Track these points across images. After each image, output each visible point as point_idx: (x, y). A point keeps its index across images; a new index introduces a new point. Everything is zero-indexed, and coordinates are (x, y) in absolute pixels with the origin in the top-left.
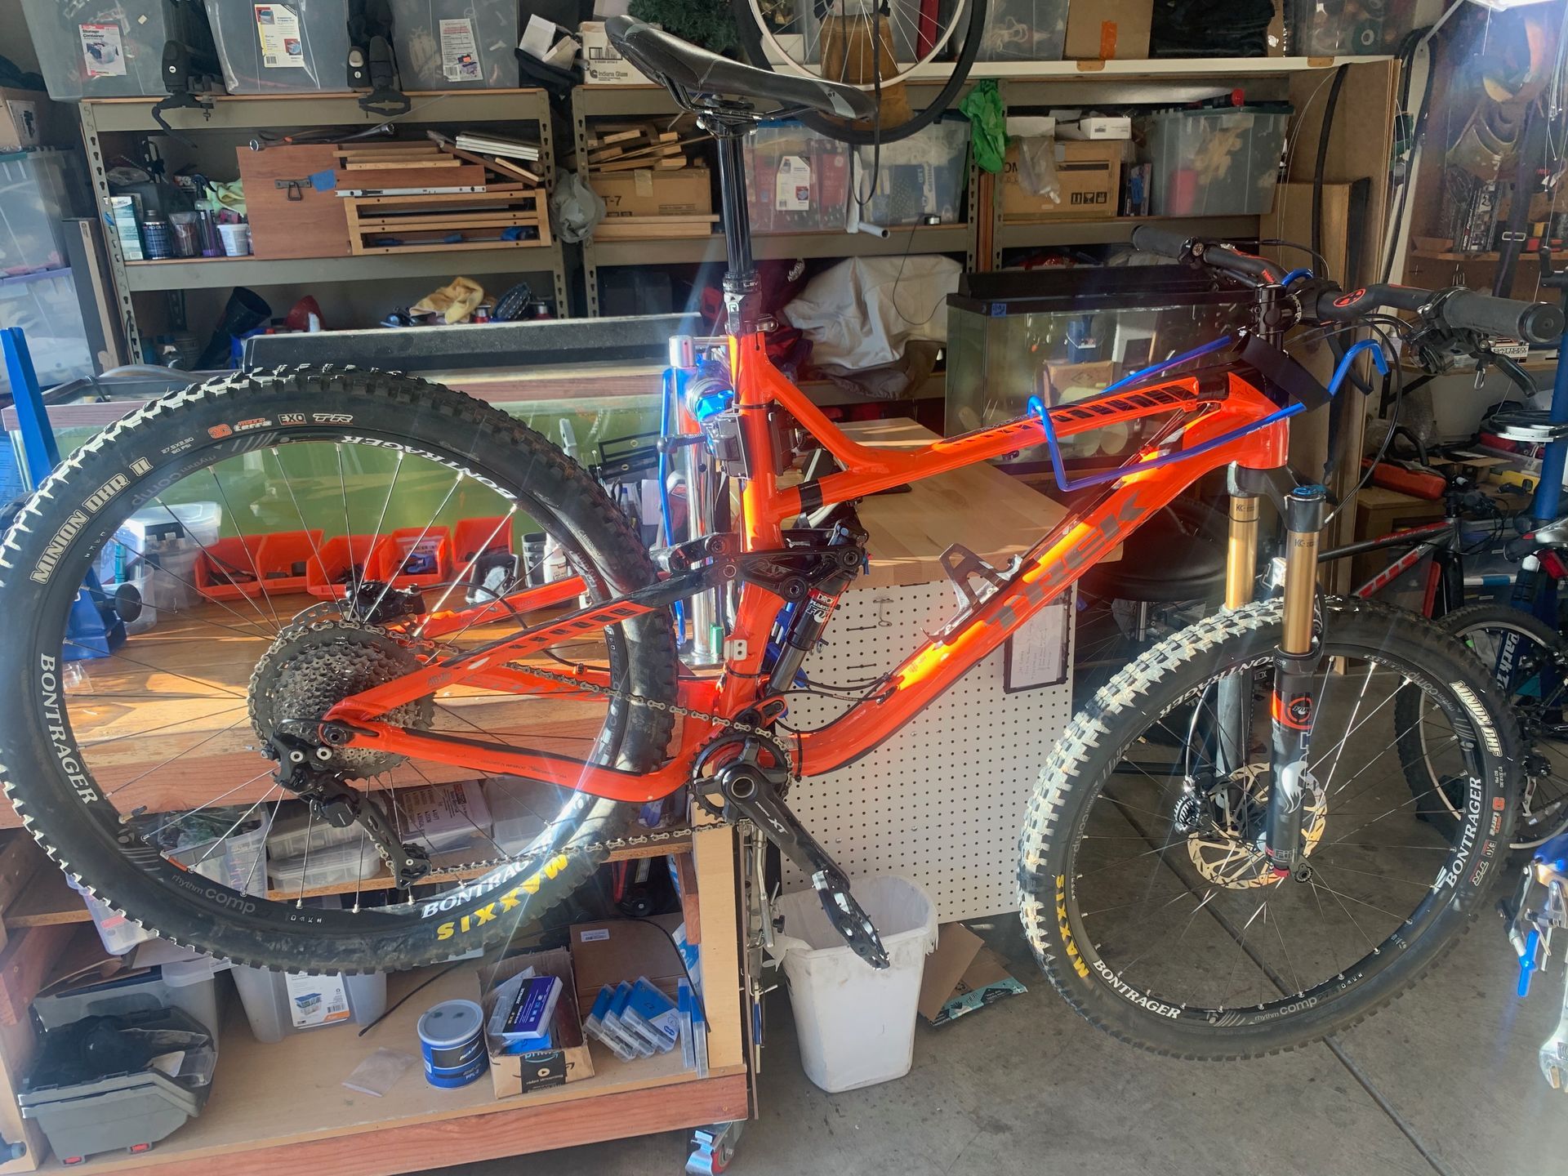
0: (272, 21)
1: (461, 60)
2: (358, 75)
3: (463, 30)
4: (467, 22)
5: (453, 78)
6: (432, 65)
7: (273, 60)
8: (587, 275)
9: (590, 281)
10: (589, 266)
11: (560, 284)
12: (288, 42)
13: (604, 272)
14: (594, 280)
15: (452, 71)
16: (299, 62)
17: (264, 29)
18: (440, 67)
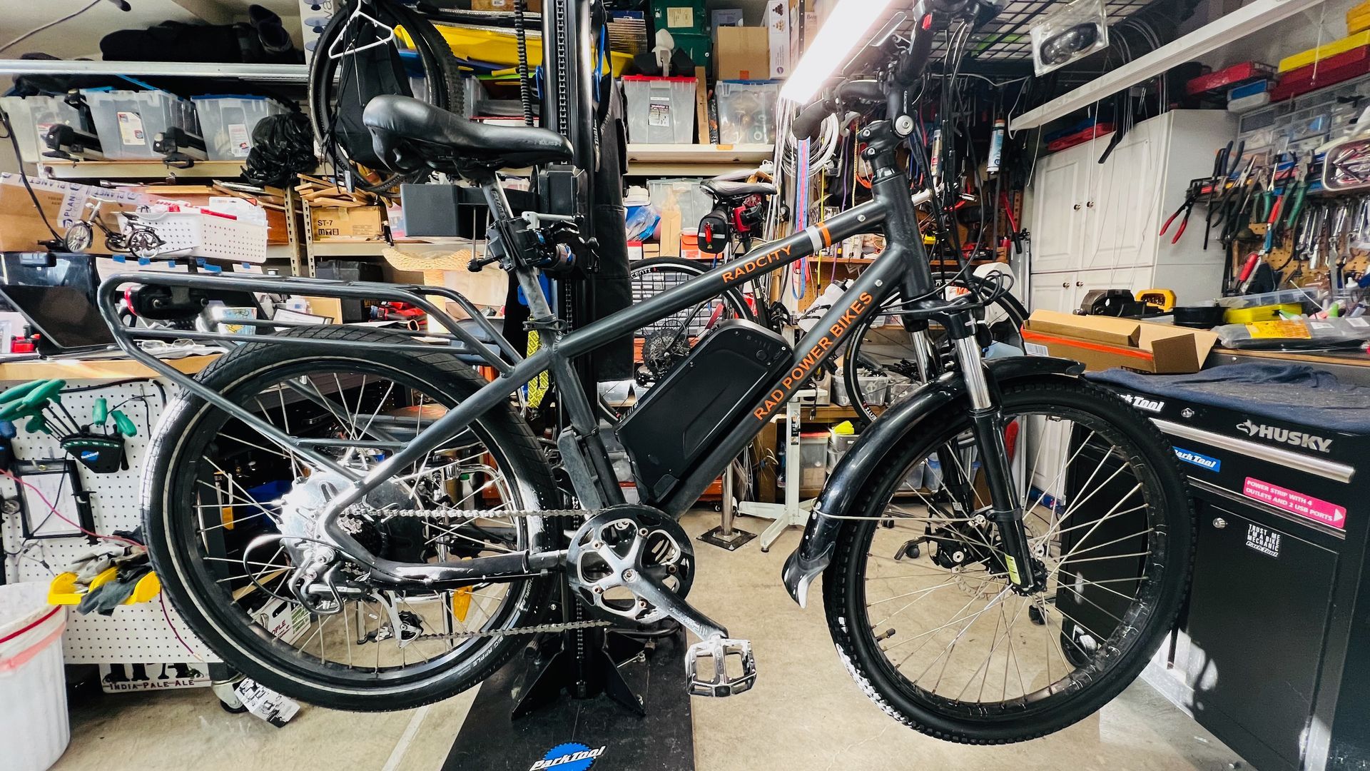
0: (127, 121)
1: (241, 146)
2: (158, 145)
3: (240, 130)
4: (243, 126)
5: (236, 155)
6: (227, 147)
7: (128, 141)
8: (309, 261)
9: (311, 264)
10: (310, 256)
11: (295, 265)
12: (136, 132)
13: (317, 259)
14: (313, 264)
15: (236, 151)
16: (142, 142)
17: (122, 124)
18: (230, 149)
